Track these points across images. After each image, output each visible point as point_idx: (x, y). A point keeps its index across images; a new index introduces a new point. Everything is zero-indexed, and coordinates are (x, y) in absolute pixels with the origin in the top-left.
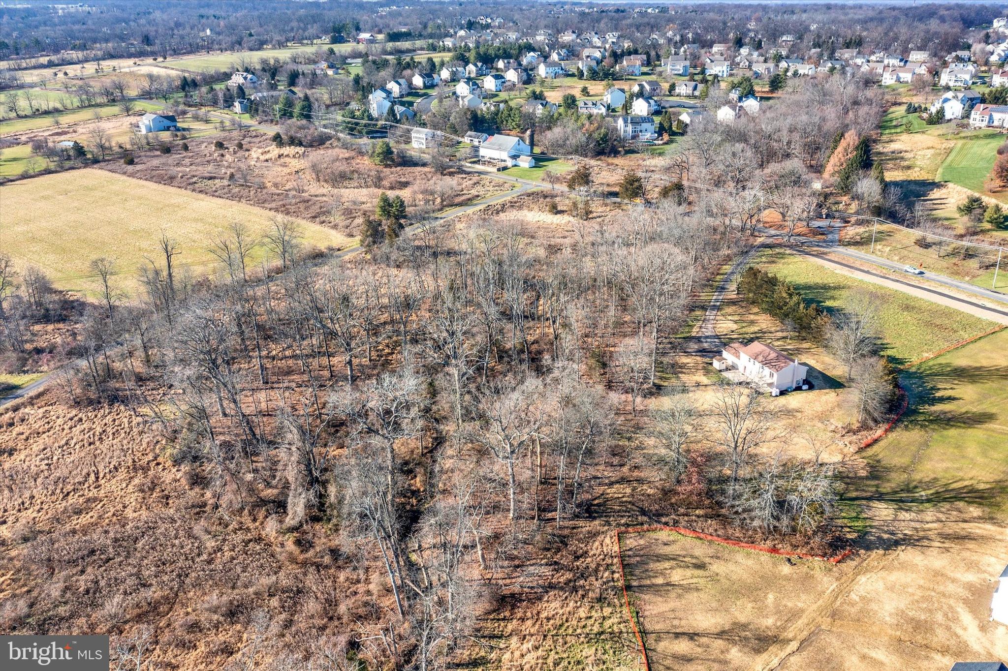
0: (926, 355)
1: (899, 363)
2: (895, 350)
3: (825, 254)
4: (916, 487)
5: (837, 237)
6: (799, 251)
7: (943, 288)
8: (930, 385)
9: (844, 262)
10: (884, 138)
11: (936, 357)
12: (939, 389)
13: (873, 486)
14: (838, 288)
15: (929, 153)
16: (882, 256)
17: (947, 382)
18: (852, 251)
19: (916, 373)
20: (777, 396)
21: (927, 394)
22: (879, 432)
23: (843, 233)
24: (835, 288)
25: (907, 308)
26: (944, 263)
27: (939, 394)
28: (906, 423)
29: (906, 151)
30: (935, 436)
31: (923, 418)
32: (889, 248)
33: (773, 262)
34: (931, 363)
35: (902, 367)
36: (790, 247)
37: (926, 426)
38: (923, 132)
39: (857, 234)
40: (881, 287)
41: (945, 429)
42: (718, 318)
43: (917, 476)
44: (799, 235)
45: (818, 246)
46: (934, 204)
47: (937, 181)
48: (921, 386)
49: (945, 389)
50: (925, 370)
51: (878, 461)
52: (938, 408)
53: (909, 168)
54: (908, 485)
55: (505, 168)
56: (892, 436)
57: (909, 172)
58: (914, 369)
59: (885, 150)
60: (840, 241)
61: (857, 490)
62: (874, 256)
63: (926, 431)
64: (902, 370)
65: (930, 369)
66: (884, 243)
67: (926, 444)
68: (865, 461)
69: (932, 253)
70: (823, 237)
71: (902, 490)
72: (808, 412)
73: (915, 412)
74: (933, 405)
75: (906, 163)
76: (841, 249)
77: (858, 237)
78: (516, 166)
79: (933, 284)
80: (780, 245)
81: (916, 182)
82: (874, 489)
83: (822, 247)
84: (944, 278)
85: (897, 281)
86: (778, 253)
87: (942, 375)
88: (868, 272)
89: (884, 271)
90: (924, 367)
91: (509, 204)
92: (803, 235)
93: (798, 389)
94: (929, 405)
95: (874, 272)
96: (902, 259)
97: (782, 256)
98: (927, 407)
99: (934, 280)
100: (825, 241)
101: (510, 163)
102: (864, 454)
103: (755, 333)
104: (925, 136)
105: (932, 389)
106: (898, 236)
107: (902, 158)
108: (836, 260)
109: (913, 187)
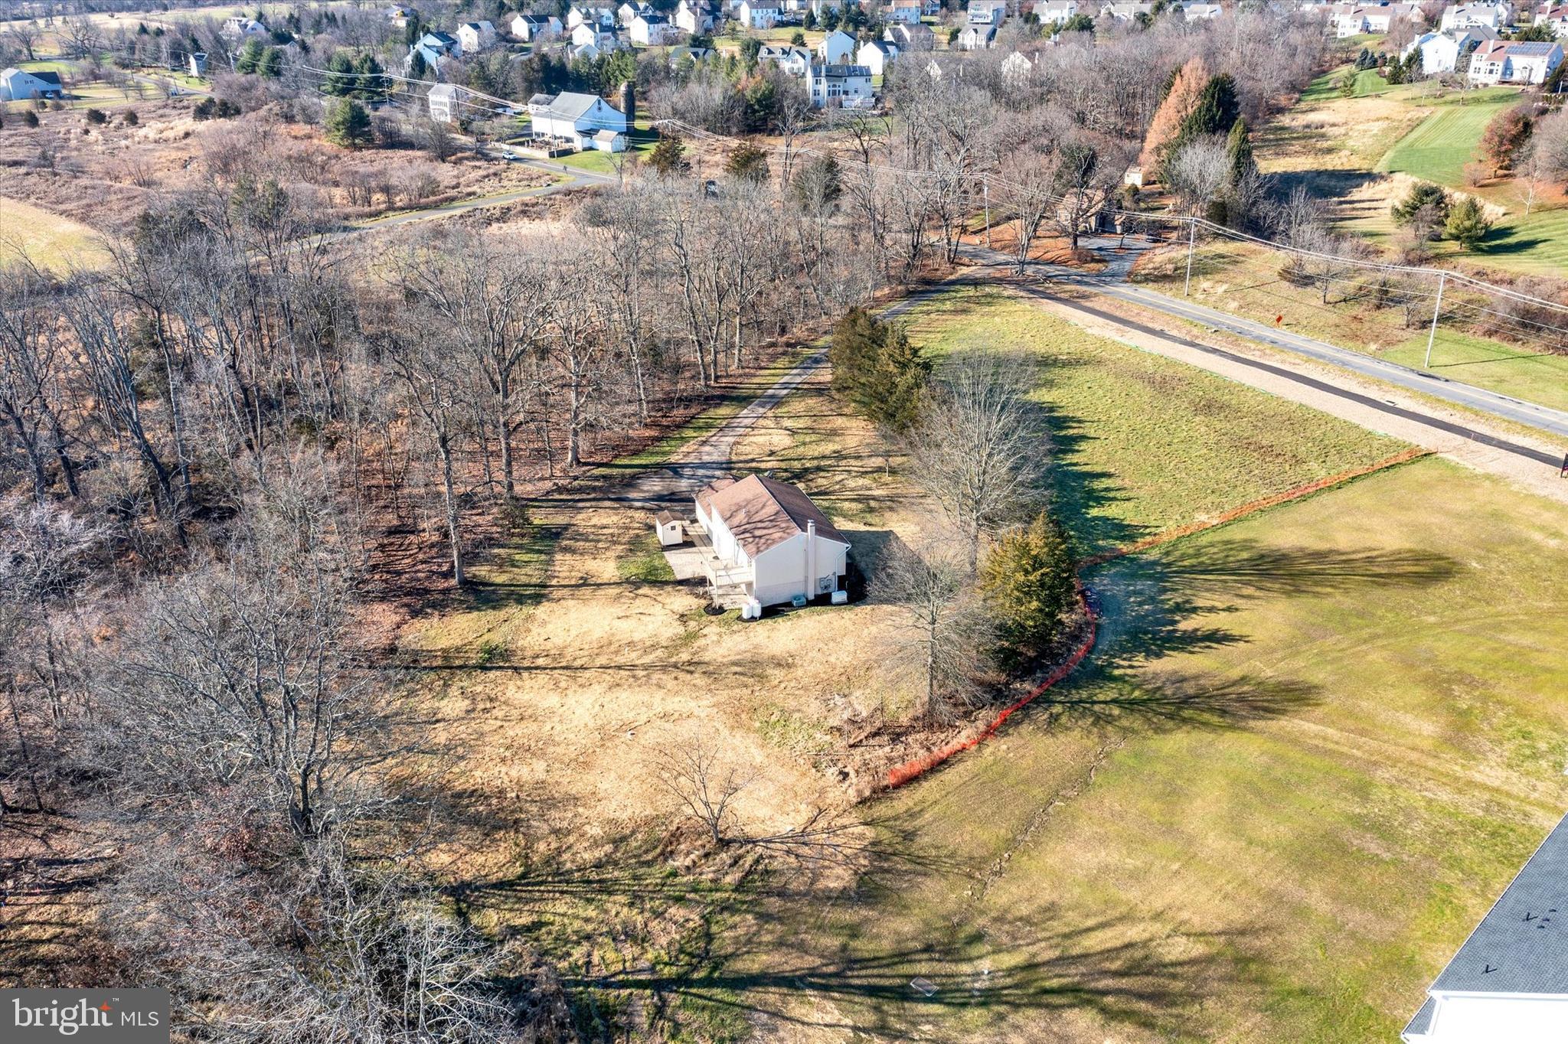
0: (1202, 517)
1: (1122, 539)
2: (1130, 505)
3: (1084, 297)
4: (978, 938)
5: (1127, 266)
6: (1034, 292)
7: (1311, 366)
8: (1173, 599)
9: (1118, 313)
10: (1303, 106)
11: (1225, 525)
12: (1194, 610)
13: (838, 928)
14: (1075, 362)
15: (1376, 128)
16: (1205, 303)
17: (1226, 590)
18: (1147, 292)
19: (1155, 563)
20: (753, 619)
21: (1158, 622)
22: (966, 734)
23: (1142, 260)
24: (1065, 364)
25: (1208, 407)
26: (1332, 317)
27: (1186, 625)
28: (1057, 709)
29: (1333, 125)
30: (1122, 750)
31: (1112, 695)
32: (1225, 287)
33: (964, 311)
34: (1204, 540)
35: (1123, 547)
36: (1018, 284)
37: (1110, 720)
38: (1378, 96)
39: (1170, 261)
40: (1171, 363)
41: (1159, 730)
42: (761, 422)
43: (1003, 895)
44: (1052, 263)
45: (1079, 282)
46: (1354, 209)
47: (1375, 171)
48: (1152, 600)
49: (1211, 610)
50: (1182, 557)
51: (909, 836)
52: (1173, 663)
53: (1330, 151)
54: (954, 929)
55: (568, 152)
56: (999, 747)
57: (1328, 157)
58: (1154, 555)
59: (1294, 123)
60: (1129, 274)
61: (780, 944)
62: (1189, 302)
63: (1103, 737)
64: (1122, 556)
65: (1197, 555)
66: (1218, 277)
67: (1082, 781)
68: (870, 833)
69: (1313, 297)
70: (1101, 266)
71: (928, 949)
72: (808, 668)
73: (1102, 676)
74: (1159, 656)
75: (1325, 144)
76: (1126, 290)
77: (1171, 267)
78: (591, 149)
79: (1291, 357)
80: (1000, 281)
81: (1333, 174)
82: (832, 942)
83: (1087, 284)
84: (1322, 345)
85: (1214, 351)
86: (986, 296)
87: (1222, 571)
88: (1161, 334)
89: (1195, 331)
90: (1184, 548)
91: (519, 208)
92: (1060, 263)
93: (823, 600)
94: (1149, 654)
95: (1174, 333)
96: (1245, 307)
97: (990, 300)
98: (1139, 660)
99: (1296, 350)
100: (1099, 274)
101: (579, 143)
102: (881, 810)
103: (824, 457)
104: (1379, 101)
105: (1178, 608)
106: (1253, 263)
107: (1323, 136)
108: (1104, 309)
109: (1322, 181)
